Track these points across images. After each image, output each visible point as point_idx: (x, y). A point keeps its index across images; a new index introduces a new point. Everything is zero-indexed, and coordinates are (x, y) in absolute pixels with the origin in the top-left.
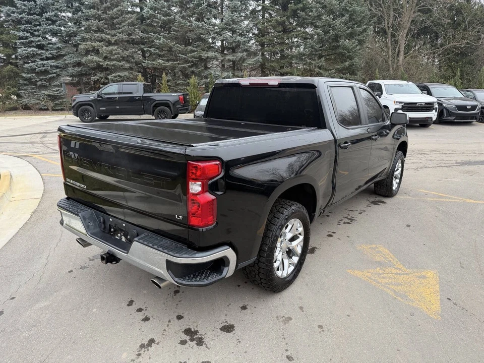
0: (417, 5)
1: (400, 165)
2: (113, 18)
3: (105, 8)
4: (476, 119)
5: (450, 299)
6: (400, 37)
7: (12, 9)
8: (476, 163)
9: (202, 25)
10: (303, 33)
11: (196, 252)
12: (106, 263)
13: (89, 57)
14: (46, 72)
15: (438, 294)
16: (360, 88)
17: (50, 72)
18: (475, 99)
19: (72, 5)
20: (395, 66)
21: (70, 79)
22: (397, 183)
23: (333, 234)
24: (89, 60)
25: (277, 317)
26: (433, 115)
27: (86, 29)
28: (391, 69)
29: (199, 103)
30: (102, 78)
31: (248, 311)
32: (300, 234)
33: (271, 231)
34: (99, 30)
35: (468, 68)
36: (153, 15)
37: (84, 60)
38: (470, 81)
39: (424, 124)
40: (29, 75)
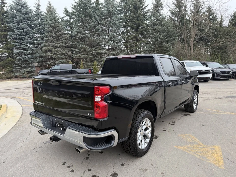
0: (197, 28)
1: (196, 97)
2: (58, 36)
3: (55, 32)
4: (231, 77)
5: (228, 159)
6: (191, 42)
7: (13, 33)
8: (234, 97)
9: (99, 38)
10: (146, 41)
11: (98, 132)
12: (53, 141)
13: (47, 54)
14: (26, 61)
15: (222, 157)
16: (174, 59)
17: (29, 60)
18: (229, 68)
19: (40, 31)
20: (189, 55)
21: (37, 64)
22: (195, 106)
23: (166, 130)
24: (47, 55)
25: (140, 169)
26: (210, 76)
27: (46, 41)
28: (188, 56)
29: (98, 73)
30: (52, 63)
31: (125, 166)
32: (149, 127)
33: (135, 123)
34: (52, 42)
35: (224, 55)
36: (77, 34)
37: (44, 55)
38: (226, 61)
39: (206, 80)
40: (18, 62)
